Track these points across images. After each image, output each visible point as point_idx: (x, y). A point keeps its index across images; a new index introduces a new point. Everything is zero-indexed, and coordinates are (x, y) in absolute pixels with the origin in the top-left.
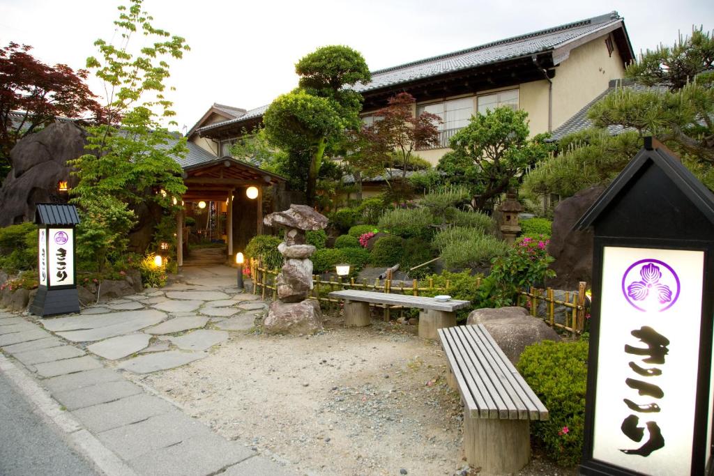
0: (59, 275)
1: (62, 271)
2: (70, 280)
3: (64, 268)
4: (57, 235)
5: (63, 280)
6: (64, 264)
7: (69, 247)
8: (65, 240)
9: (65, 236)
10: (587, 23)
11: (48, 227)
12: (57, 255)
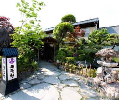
0: (11, 76)
1: (12, 74)
2: (15, 77)
3: (13, 72)
4: (10, 60)
5: (13, 77)
6: (13, 71)
7: (15, 64)
8: (13, 62)
9: (13, 60)
10: (93, 19)
11: (7, 57)
12: (10, 68)
